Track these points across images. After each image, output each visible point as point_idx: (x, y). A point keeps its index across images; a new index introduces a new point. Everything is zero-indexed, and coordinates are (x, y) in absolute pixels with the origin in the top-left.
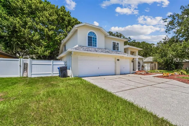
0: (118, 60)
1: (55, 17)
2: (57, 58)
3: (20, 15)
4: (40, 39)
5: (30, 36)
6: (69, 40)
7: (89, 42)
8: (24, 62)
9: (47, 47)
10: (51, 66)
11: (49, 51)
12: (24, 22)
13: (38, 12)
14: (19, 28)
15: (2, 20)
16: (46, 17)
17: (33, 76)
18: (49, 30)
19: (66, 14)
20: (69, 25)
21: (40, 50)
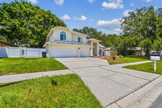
0: (79, 48)
1: (42, 19)
2: (43, 47)
3: (19, 18)
4: (32, 34)
5: (25, 32)
6: (50, 35)
7: (61, 38)
8: (22, 49)
9: (37, 40)
10: (38, 52)
11: (38, 42)
12: (21, 23)
13: (31, 16)
14: (18, 27)
15: (7, 21)
16: (36, 19)
17: (27, 57)
18: (38, 28)
19: (51, 16)
20: (52, 24)
21: (32, 41)
